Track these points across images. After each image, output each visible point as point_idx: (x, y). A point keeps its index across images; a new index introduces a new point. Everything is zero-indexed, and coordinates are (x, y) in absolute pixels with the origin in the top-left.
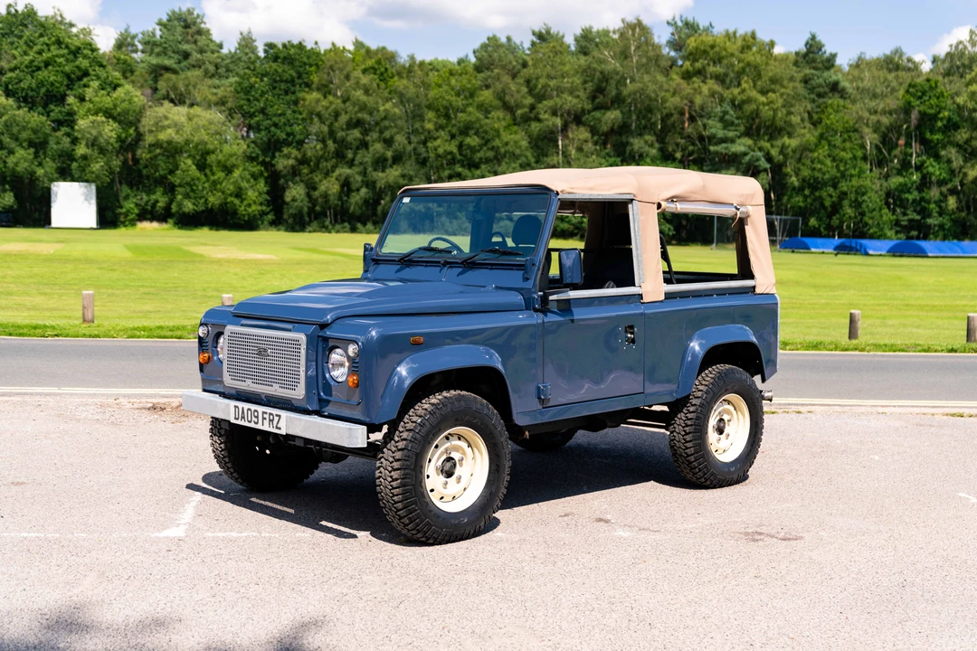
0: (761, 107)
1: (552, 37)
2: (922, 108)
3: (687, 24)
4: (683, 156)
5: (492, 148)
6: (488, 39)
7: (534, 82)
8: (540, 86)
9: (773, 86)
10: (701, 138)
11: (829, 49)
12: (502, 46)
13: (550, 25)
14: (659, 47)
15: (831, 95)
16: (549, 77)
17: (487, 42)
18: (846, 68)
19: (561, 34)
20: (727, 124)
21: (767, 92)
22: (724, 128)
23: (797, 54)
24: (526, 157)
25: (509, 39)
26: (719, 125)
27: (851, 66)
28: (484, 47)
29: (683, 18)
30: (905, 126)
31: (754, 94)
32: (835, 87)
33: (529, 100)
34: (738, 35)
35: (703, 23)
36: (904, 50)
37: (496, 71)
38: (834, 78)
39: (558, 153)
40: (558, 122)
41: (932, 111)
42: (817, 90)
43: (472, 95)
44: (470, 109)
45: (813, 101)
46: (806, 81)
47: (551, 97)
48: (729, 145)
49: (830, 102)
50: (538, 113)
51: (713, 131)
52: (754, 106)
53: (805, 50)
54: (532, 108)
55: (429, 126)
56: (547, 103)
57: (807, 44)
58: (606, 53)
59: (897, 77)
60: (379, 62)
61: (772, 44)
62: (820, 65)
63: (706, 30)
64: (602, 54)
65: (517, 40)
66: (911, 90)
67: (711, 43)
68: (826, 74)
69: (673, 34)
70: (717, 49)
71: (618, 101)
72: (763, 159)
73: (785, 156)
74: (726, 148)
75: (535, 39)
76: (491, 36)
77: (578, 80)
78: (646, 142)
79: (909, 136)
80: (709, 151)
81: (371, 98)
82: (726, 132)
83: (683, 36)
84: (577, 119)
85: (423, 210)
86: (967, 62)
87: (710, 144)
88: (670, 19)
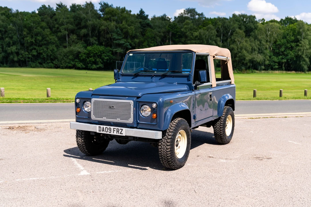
0: (128, 30)
1: (63, 6)
2: (173, 31)
3: (105, 4)
4: (105, 44)
5: (46, 40)
6: (42, 6)
7: (58, 20)
8: (61, 21)
9: (132, 24)
10: (111, 39)
11: (146, 14)
12: (47, 8)
13: (62, 2)
14: (97, 10)
15: (147, 27)
16: (63, 19)
17: (42, 7)
18: (150, 19)
19: (66, 5)
20: (119, 35)
21: (130, 26)
22: (118, 36)
23: (138, 14)
24: (57, 43)
25: (49, 6)
26: (116, 35)
27: (151, 19)
28: (40, 8)
29: (104, 2)
30: (168, 37)
31: (126, 26)
32: (148, 25)
33: (57, 26)
34: (120, 8)
35: (110, 4)
36: (166, 15)
37: (45, 16)
38: (148, 22)
39: (66, 42)
40: (67, 33)
41: (175, 32)
42: (143, 25)
43: (38, 24)
44: (39, 28)
45: (142, 29)
46: (140, 22)
47: (64, 25)
48: (119, 41)
49: (147, 29)
50: (60, 30)
51: (114, 37)
52: (126, 30)
53: (139, 13)
54: (58, 28)
55: (25, 33)
56: (63, 27)
57: (140, 11)
58: (81, 12)
59: (165, 23)
60: (6, 12)
61: (130, 11)
62: (144, 18)
63: (110, 6)
64: (80, 12)
65: (51, 6)
66: (170, 26)
67: (112, 10)
68: (146, 21)
69: (101, 7)
70: (114, 12)
71: (86, 27)
72: (129, 45)
73: (136, 44)
74: (119, 42)
75: (57, 6)
76: (43, 5)
77: (72, 20)
78: (94, 39)
79: (169, 39)
80: (113, 42)
81: (4, 23)
82: (118, 37)
83: (104, 8)
84: (72, 32)
85: (24, 60)
86: (184, 19)
87: (113, 41)
88: (100, 2)
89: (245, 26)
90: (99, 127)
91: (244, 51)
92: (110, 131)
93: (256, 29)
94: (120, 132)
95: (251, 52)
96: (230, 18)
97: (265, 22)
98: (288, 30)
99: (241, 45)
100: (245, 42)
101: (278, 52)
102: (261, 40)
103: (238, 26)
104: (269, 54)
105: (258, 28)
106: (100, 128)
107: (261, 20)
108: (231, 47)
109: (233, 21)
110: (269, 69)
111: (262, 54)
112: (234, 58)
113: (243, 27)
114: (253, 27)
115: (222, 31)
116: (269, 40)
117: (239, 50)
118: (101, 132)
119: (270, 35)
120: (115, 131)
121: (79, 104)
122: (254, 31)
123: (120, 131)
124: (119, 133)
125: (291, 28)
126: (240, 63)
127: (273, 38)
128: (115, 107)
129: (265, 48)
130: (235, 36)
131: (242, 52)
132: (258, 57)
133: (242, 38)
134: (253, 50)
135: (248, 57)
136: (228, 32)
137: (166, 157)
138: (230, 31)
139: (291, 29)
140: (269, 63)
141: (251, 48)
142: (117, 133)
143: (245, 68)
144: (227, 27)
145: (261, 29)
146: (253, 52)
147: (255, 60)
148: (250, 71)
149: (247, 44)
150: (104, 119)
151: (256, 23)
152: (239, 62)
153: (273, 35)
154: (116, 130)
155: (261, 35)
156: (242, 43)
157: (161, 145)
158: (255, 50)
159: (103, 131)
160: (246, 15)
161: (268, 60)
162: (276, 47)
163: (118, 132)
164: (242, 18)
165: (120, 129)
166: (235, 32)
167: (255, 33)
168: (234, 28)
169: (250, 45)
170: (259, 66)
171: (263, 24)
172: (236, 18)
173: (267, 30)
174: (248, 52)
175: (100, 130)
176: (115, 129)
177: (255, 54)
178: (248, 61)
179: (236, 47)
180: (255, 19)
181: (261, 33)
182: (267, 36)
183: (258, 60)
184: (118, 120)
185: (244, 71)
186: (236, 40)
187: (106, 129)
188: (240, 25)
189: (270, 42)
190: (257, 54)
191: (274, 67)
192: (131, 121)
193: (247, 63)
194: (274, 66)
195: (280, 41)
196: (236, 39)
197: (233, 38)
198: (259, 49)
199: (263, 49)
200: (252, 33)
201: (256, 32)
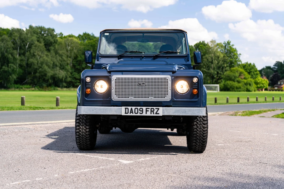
89: (44, 40)
90: (126, 108)
91: (44, 66)
92: (141, 112)
93: (56, 43)
94: (155, 112)
95: (53, 67)
96: (26, 29)
97: (63, 36)
98: (88, 46)
99: (41, 59)
100: (45, 56)
101: (79, 68)
102: (62, 55)
103: (37, 39)
104: (70, 71)
105: (58, 43)
106: (127, 110)
107: (59, 34)
108: (30, 61)
109: (31, 32)
110: (70, 86)
111: (63, 70)
112: (34, 73)
113: (42, 40)
114: (52, 40)
115: (18, 43)
116: (69, 55)
117: (40, 65)
118: (129, 114)
119: (70, 50)
120: (148, 111)
121: (90, 84)
122: (53, 45)
123: (156, 110)
124: (154, 114)
125: (91, 44)
126: (41, 79)
127: (73, 53)
128: (146, 83)
129: (66, 64)
130: (34, 50)
131: (42, 67)
132: (61, 73)
133: (42, 52)
134: (54, 66)
135: (50, 73)
136: (25, 45)
137: (202, 137)
138: (28, 43)
139: (91, 46)
140: (71, 80)
141: (52, 63)
142: (151, 114)
143: (46, 85)
144: (24, 39)
145: (60, 43)
146: (54, 68)
147: (57, 76)
148: (52, 88)
149: (48, 58)
150: (131, 99)
151: (55, 36)
152: (39, 79)
153: (73, 50)
154: (150, 110)
155: (61, 50)
156: (43, 57)
157: (196, 125)
158: (56, 66)
159: (131, 113)
160: (44, 27)
161: (70, 77)
162: (76, 63)
163: (152, 112)
164: (39, 30)
165: (156, 109)
166: (35, 45)
167: (55, 48)
168: (32, 41)
169: (52, 60)
170: (61, 83)
171: (61, 38)
172: (33, 30)
173: (67, 45)
174: (49, 67)
175: (127, 112)
176: (149, 108)
177: (57, 70)
178: (49, 78)
179: (36, 62)
180: (53, 33)
181: (61, 47)
182: (67, 51)
183: (61, 76)
184: (151, 99)
185: (45, 88)
186: (36, 54)
187: (136, 110)
188: (38, 38)
189: (70, 57)
190: (59, 70)
191: (76, 85)
192: (168, 98)
193: (48, 80)
194: (76, 83)
195: (81, 57)
196: (35, 52)
197: (32, 51)
198: (60, 64)
199: (64, 65)
200: (52, 48)
201: (56, 46)
